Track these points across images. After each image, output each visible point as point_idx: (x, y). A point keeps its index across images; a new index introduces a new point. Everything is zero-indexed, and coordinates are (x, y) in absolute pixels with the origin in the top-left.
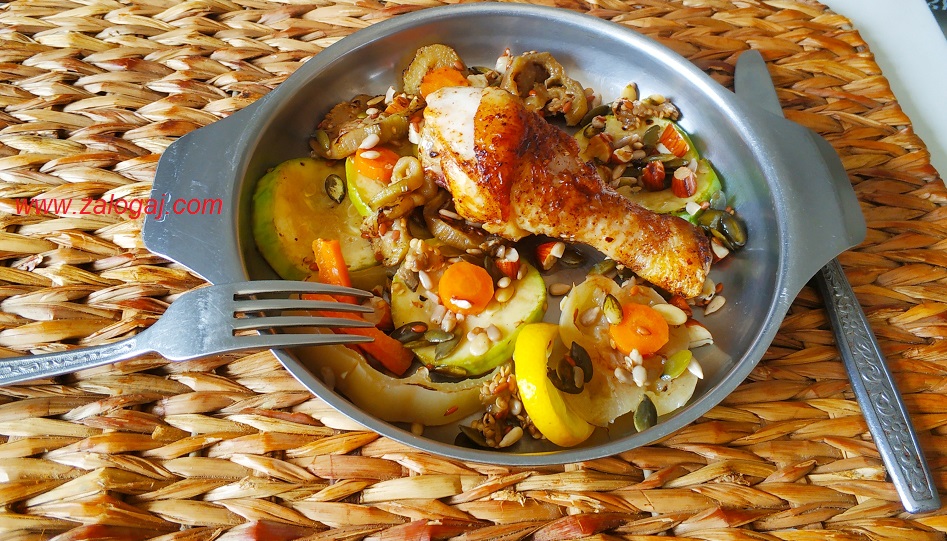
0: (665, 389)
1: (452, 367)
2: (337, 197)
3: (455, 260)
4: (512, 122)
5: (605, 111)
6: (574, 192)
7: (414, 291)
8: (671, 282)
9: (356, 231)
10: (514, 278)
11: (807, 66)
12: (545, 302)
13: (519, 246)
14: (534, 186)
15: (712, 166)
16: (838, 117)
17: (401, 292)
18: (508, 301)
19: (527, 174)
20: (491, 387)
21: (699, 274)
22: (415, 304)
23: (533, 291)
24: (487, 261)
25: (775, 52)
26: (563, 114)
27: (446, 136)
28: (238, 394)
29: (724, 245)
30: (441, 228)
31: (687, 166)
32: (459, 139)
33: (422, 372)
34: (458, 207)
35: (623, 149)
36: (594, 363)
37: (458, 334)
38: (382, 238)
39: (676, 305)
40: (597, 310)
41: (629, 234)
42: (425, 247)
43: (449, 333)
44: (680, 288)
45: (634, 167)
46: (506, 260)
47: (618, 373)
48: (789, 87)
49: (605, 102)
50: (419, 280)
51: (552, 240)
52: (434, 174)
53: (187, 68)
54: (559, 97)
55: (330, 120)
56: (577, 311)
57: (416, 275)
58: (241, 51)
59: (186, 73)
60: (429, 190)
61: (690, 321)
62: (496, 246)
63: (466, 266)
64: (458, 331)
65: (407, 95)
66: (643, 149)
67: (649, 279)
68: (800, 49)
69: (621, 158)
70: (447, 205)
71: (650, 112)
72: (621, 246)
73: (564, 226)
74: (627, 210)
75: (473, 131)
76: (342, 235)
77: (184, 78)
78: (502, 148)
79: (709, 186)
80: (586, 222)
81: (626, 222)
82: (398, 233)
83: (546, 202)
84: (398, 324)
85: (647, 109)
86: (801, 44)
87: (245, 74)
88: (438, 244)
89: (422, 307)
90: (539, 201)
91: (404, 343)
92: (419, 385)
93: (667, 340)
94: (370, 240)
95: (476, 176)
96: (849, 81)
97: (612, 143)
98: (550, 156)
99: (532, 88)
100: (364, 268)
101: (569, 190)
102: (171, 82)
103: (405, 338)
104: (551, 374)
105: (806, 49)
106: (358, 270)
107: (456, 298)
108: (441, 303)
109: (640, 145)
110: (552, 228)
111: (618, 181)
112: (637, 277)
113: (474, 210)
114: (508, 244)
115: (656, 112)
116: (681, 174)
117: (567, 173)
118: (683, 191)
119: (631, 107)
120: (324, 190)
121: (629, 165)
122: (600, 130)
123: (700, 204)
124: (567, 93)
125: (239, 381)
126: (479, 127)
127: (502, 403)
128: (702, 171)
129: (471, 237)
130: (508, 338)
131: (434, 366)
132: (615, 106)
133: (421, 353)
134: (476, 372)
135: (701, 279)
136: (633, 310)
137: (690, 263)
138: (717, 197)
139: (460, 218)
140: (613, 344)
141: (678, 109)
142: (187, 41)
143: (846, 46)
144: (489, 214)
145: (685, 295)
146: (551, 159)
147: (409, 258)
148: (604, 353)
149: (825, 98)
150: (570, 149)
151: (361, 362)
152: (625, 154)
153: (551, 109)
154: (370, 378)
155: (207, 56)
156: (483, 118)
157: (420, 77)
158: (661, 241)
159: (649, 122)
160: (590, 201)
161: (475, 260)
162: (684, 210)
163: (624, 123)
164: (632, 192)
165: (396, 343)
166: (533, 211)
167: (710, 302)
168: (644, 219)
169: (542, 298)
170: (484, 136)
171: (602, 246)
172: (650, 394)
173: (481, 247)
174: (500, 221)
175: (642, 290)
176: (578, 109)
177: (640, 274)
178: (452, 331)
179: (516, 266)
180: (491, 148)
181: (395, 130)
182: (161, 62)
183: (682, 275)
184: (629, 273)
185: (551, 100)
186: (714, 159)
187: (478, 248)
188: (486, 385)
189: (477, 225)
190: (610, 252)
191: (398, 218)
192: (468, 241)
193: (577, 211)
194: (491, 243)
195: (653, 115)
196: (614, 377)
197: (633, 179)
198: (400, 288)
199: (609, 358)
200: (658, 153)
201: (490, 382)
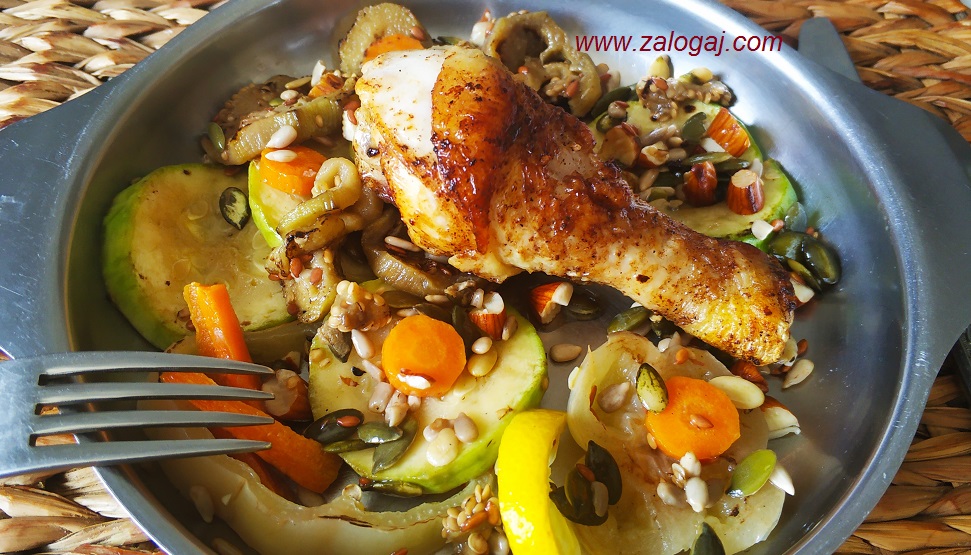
0: (735, 512)
1: (398, 483)
2: (236, 218)
3: (408, 313)
4: (490, 96)
5: (626, 95)
6: (588, 206)
7: (344, 360)
8: (738, 343)
9: (261, 268)
10: (496, 339)
11: (893, 38)
12: (546, 375)
13: (504, 289)
14: (526, 197)
15: (782, 169)
16: (942, 104)
17: (326, 361)
18: (487, 376)
19: (515, 178)
20: (461, 519)
21: (782, 329)
22: (346, 381)
23: (526, 357)
24: (456, 314)
25: (848, 20)
26: (567, 99)
27: (389, 120)
28: (76, 520)
29: (806, 282)
30: (388, 265)
31: (748, 168)
32: (407, 124)
33: (352, 493)
34: (411, 233)
35: (655, 147)
36: (624, 473)
37: (409, 429)
38: (297, 280)
39: (744, 377)
40: (624, 387)
41: (673, 269)
42: (359, 294)
43: (394, 430)
44: (752, 351)
45: (670, 172)
46: (485, 312)
47: (663, 491)
48: (870, 66)
49: (626, 83)
50: (351, 345)
51: (553, 281)
52: (376, 183)
53: (47, 47)
54: (560, 76)
55: (231, 109)
56: (595, 389)
57: (347, 337)
58: (124, 25)
59: (46, 54)
60: (370, 207)
61: (769, 401)
62: (470, 291)
63: (423, 321)
64: (409, 426)
65: (342, 72)
66: (683, 146)
67: (703, 337)
68: (879, 17)
69: (652, 159)
70: (398, 230)
71: (691, 94)
72: (661, 288)
73: (573, 259)
74: (669, 233)
75: (429, 112)
76: (241, 276)
77: (42, 60)
78: (475, 137)
79: (781, 198)
80: (607, 252)
81: (668, 251)
82: (320, 272)
83: (544, 224)
84: (319, 412)
85: (687, 89)
86: (880, 10)
87: (125, 54)
88: (382, 289)
89: (356, 384)
90: (534, 221)
91: (325, 443)
92: (343, 518)
93: (737, 435)
94: (282, 284)
95: (435, 182)
96: (951, 58)
97: (639, 138)
98: (549, 149)
99: (522, 64)
100: (271, 325)
101: (580, 203)
102: (23, 66)
103: (325, 436)
104: (556, 495)
105: (887, 17)
106: (260, 329)
107: (407, 373)
108: (385, 380)
109: (678, 140)
110: (555, 263)
111: (648, 193)
112: (682, 332)
113: (435, 236)
114: (488, 286)
115: (700, 94)
116: (741, 180)
117: (578, 176)
118: (746, 204)
119: (664, 88)
120: (219, 210)
121: (664, 170)
122: (619, 120)
123: (772, 223)
124: (572, 69)
125: (78, 500)
126: (439, 105)
127: (478, 543)
128: (770, 176)
129: (433, 277)
130: (488, 436)
131: (371, 482)
132: (642, 85)
133: (351, 459)
134: (437, 489)
135: (784, 337)
136: (683, 387)
137: (768, 313)
138: (794, 213)
139: (416, 250)
140: (652, 442)
141: (730, 90)
142: (53, 14)
143: (943, 12)
144: (458, 241)
145: (758, 361)
146: (552, 156)
147: (335, 311)
148: (639, 456)
149: (920, 79)
150: (580, 141)
151: (250, 479)
152: (658, 154)
153: (549, 92)
154: (263, 508)
155: (80, 32)
156: (447, 92)
157: (363, 50)
158: (722, 280)
159: (690, 109)
160: (613, 219)
161: (437, 312)
162: (749, 233)
163: (653, 110)
164: (669, 209)
165: (312, 444)
166: (525, 235)
167: (792, 368)
168: (695, 246)
169: (540, 369)
170: (447, 119)
171: (630, 288)
172: (712, 521)
173: (447, 291)
174: (474, 253)
175: (693, 355)
176: (588, 92)
177: (690, 329)
178: (400, 426)
179: (500, 320)
180: (459, 136)
181: (320, 120)
182: (14, 41)
183: (755, 330)
184: (672, 327)
185: (549, 81)
186: (785, 160)
187: (443, 294)
188: (451, 514)
189: (441, 258)
190: (643, 296)
191: (319, 249)
192: (427, 284)
193: (593, 237)
194: (463, 286)
195: (696, 98)
196: (655, 494)
197: (670, 189)
198: (323, 356)
199: (647, 463)
200: (704, 152)
201: (458, 510)
